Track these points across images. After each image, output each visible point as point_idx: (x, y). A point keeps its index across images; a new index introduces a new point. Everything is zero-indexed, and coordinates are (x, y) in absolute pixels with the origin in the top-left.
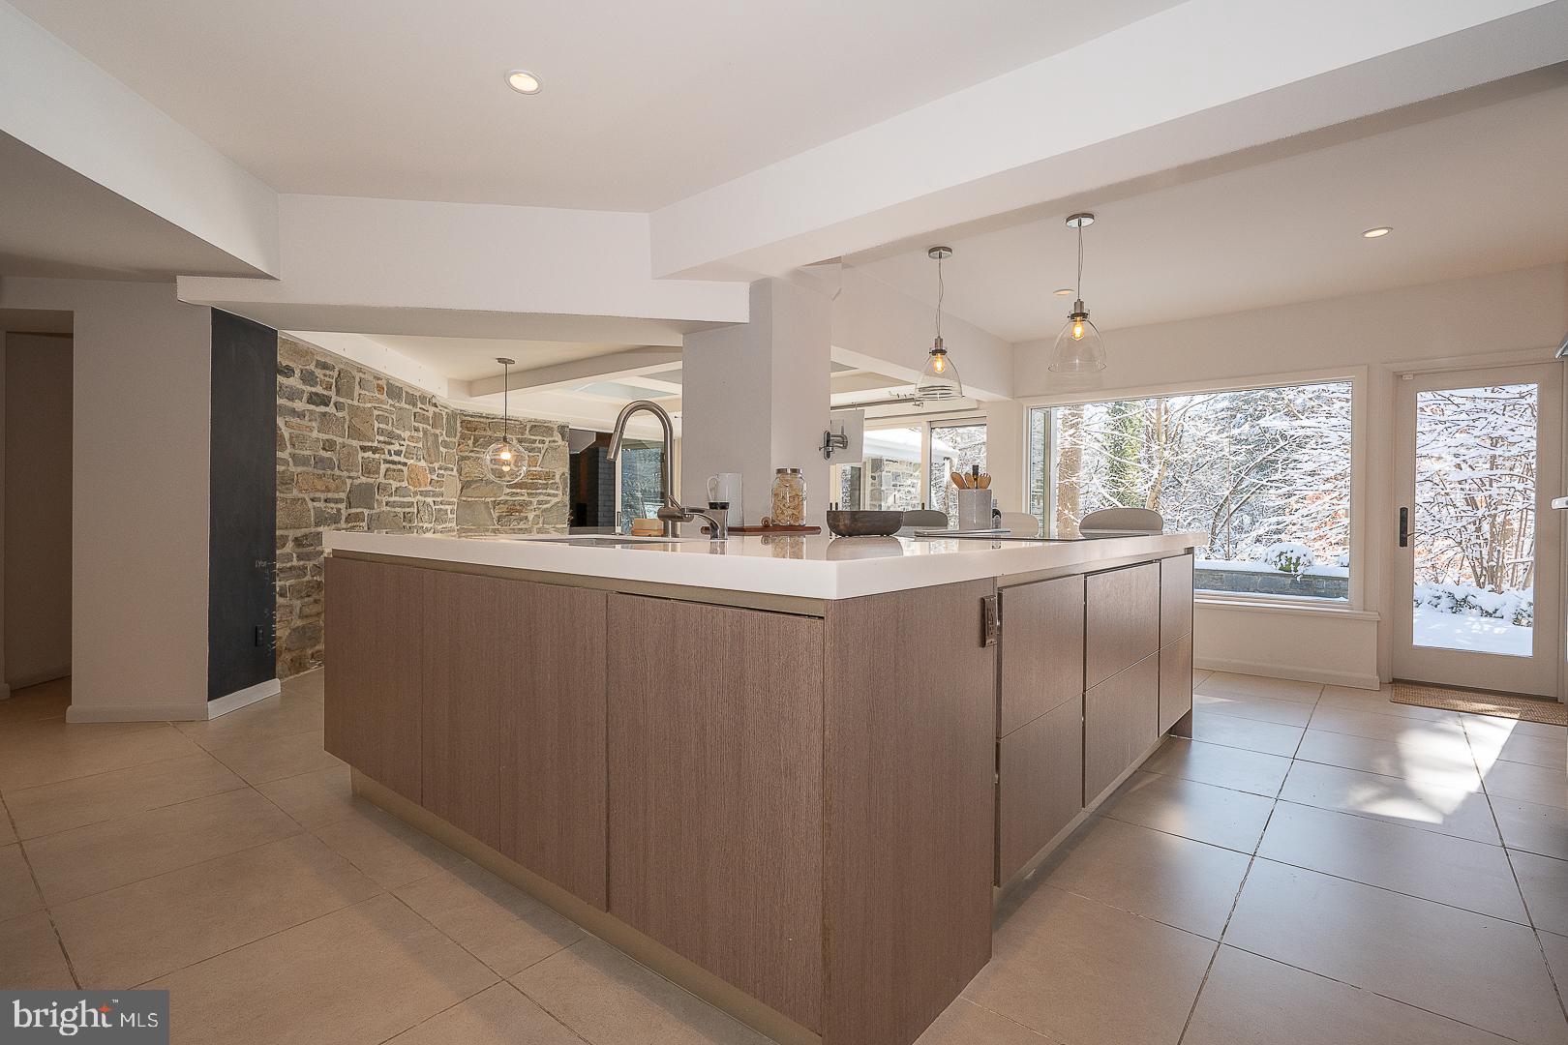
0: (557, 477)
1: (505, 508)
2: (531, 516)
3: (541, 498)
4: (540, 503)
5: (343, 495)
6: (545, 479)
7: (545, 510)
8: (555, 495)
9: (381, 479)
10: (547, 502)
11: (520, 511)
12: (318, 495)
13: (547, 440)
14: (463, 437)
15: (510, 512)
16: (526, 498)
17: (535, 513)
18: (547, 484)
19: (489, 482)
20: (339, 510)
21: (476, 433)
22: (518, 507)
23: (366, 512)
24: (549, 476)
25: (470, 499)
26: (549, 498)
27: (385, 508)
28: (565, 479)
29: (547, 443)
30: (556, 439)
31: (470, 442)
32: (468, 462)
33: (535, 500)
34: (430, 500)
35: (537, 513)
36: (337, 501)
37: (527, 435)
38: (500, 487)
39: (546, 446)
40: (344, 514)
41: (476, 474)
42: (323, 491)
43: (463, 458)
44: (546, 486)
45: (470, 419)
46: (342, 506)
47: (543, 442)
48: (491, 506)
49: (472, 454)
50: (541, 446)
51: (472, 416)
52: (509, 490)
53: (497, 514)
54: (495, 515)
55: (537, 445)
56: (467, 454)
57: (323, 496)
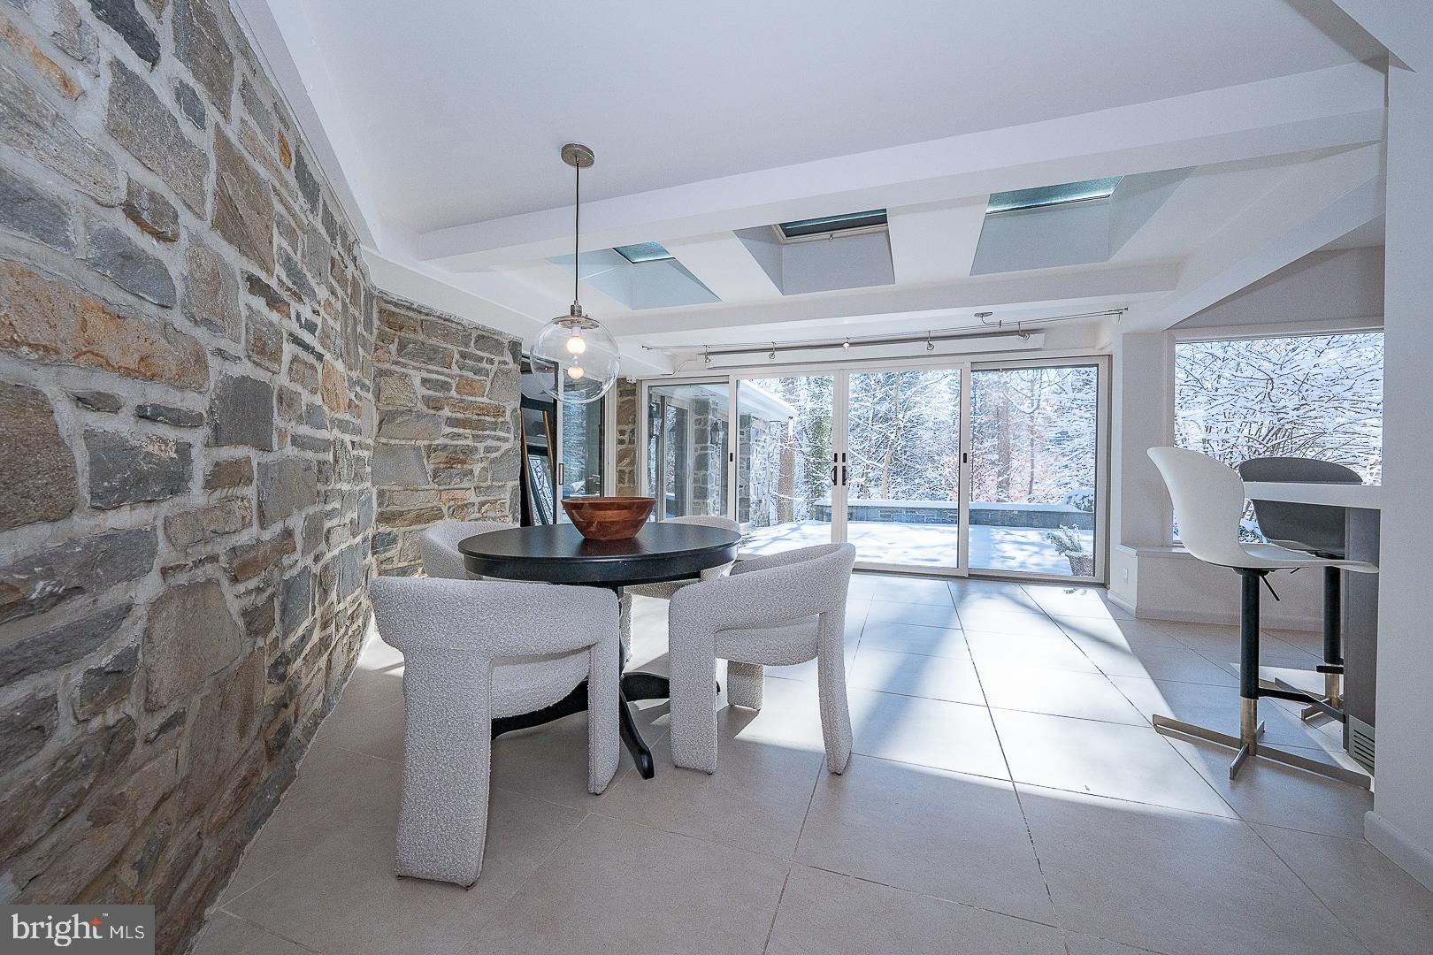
0: (508, 413)
1: (442, 455)
2: (477, 469)
3: (490, 443)
4: (488, 450)
5: (195, 402)
6: (494, 416)
7: (494, 461)
8: (506, 440)
9: (283, 379)
10: (497, 449)
11: (463, 462)
12: (104, 382)
13: (497, 359)
14: (382, 337)
15: (451, 463)
16: (469, 442)
17: (481, 465)
18: (496, 423)
19: (420, 416)
20: (184, 450)
21: (402, 334)
22: (461, 456)
23: (255, 456)
24: (499, 412)
25: (393, 442)
26: (498, 443)
27: (290, 451)
28: (516, 418)
29: (496, 363)
30: (506, 359)
31: (393, 348)
32: (389, 380)
33: (481, 446)
34: (347, 438)
35: (485, 464)
36: (179, 419)
37: (472, 349)
38: (437, 425)
39: (495, 367)
40: (201, 464)
41: (402, 401)
42: (128, 373)
43: (382, 373)
44: (494, 426)
45: (393, 309)
46: (197, 437)
47: (491, 362)
48: (423, 453)
49: (395, 368)
50: (488, 367)
51: (396, 305)
52: (449, 430)
53: (432, 467)
54: (429, 468)
55: (484, 365)
56: (387, 366)
57: (131, 393)
